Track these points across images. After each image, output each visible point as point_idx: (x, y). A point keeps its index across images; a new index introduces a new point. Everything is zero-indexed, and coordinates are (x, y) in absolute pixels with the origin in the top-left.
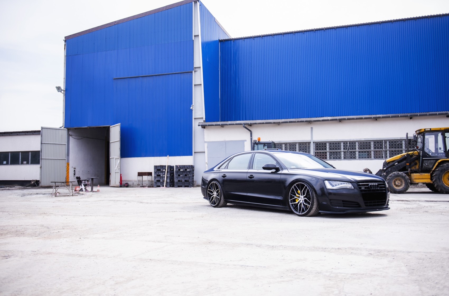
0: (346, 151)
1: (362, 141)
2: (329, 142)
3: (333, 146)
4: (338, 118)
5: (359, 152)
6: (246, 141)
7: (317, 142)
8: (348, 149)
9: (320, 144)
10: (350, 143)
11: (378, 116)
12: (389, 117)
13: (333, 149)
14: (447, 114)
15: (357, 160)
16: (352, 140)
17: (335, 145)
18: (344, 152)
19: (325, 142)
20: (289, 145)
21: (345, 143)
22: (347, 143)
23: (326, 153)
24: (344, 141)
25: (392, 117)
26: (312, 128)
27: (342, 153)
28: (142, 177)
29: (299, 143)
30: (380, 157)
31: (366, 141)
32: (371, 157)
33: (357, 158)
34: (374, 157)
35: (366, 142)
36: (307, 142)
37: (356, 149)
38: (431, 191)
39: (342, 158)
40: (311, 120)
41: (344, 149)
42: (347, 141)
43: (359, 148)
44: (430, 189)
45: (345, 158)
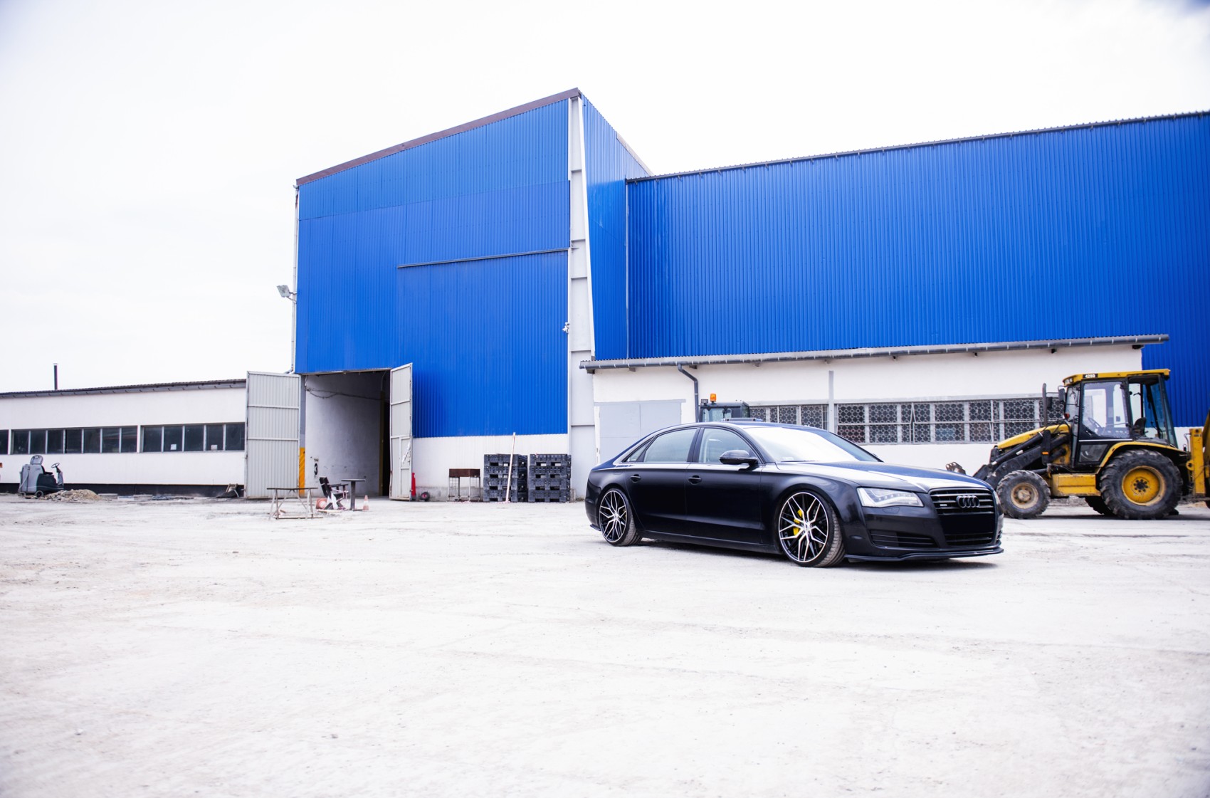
0: (908, 425)
1: (944, 402)
2: (870, 404)
3: (880, 413)
4: (890, 350)
5: (938, 426)
6: (684, 401)
7: (843, 404)
8: (913, 421)
9: (849, 408)
10: (916, 407)
11: (979, 345)
12: (1004, 348)
13: (879, 420)
14: (1134, 341)
15: (933, 443)
16: (920, 400)
17: (883, 411)
18: (904, 427)
19: (861, 404)
20: (780, 410)
21: (906, 406)
22: (910, 406)
23: (863, 427)
24: (903, 403)
25: (1011, 348)
26: (831, 373)
27: (899, 429)
28: (457, 479)
29: (802, 406)
30: (983, 438)
31: (953, 401)
32: (963, 438)
33: (933, 439)
34: (971, 438)
35: (952, 403)
36: (820, 405)
37: (931, 419)
38: (1096, 513)
39: (900, 439)
40: (830, 355)
41: (903, 419)
42: (910, 403)
43: (936, 418)
44: (1095, 509)
45: (905, 440)
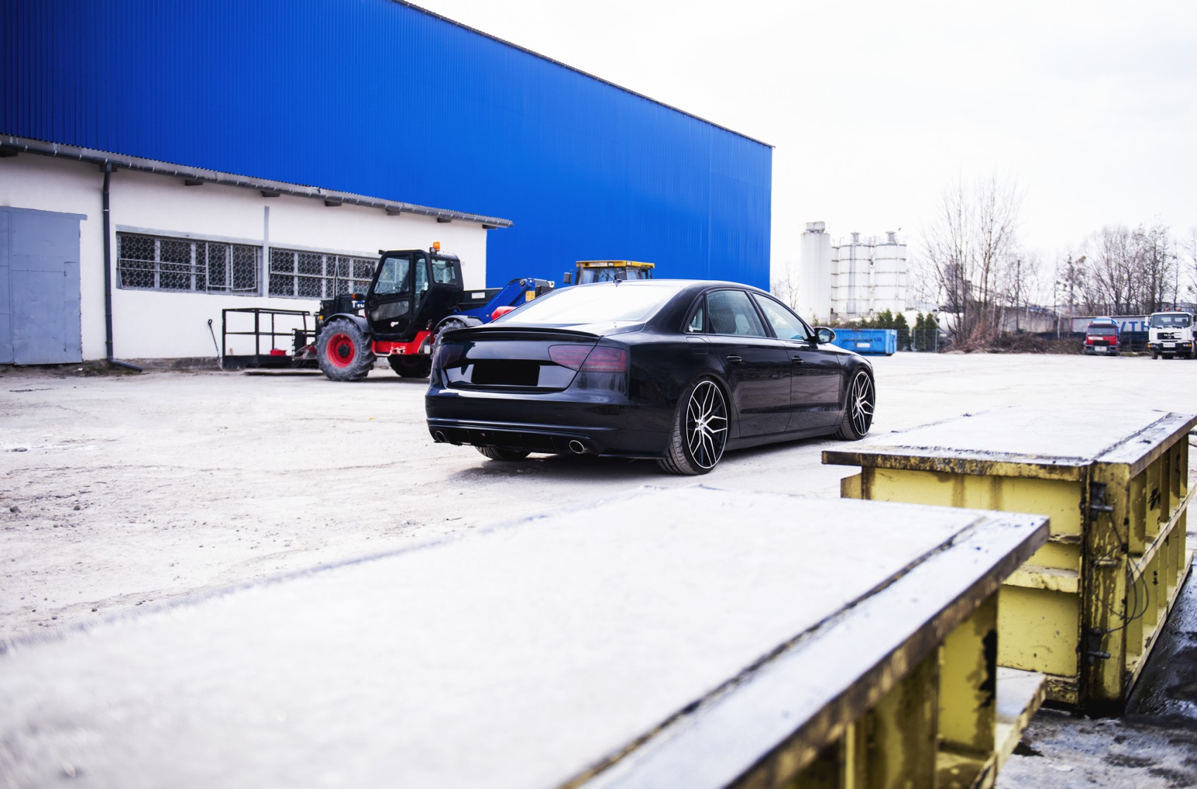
0: (332, 279)
1: (362, 257)
2: (301, 251)
3: (309, 263)
5: (355, 283)
6: (84, 217)
7: (276, 249)
8: (337, 275)
9: (282, 254)
10: (339, 259)
11: (400, 205)
13: (308, 271)
16: (345, 254)
18: (329, 281)
20: (209, 247)
21: (331, 257)
22: (335, 259)
24: (330, 254)
25: (417, 212)
26: (267, 209)
27: (324, 282)
29: (235, 245)
31: (369, 258)
36: (253, 246)
41: (329, 272)
42: (335, 255)
43: (354, 275)
